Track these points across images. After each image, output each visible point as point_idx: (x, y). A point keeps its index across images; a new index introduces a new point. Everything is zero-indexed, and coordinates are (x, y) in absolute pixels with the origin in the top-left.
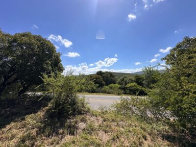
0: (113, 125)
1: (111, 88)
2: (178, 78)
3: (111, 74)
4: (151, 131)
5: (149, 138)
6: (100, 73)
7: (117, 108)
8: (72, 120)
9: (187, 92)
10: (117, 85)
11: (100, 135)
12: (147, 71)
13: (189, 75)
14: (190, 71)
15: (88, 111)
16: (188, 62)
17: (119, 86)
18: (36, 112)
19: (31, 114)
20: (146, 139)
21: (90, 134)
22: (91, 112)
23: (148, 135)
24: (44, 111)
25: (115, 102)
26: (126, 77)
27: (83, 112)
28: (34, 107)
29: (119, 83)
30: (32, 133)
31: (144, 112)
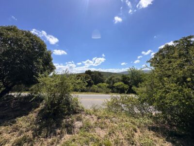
0: (107, 121)
1: (100, 87)
2: (161, 79)
3: (100, 73)
4: (140, 124)
5: (138, 130)
6: (88, 72)
7: (108, 106)
8: (68, 120)
9: (168, 90)
10: (105, 84)
11: (97, 131)
12: (132, 71)
13: (169, 76)
14: (170, 73)
15: (82, 110)
16: (168, 66)
17: (107, 85)
18: (27, 114)
19: (22, 116)
20: (136, 132)
21: (88, 131)
22: (85, 111)
23: (137, 128)
24: (35, 112)
25: (106, 100)
26: (114, 77)
27: (77, 111)
28: (24, 109)
29: (108, 83)
30: (28, 136)
31: (131, 108)
